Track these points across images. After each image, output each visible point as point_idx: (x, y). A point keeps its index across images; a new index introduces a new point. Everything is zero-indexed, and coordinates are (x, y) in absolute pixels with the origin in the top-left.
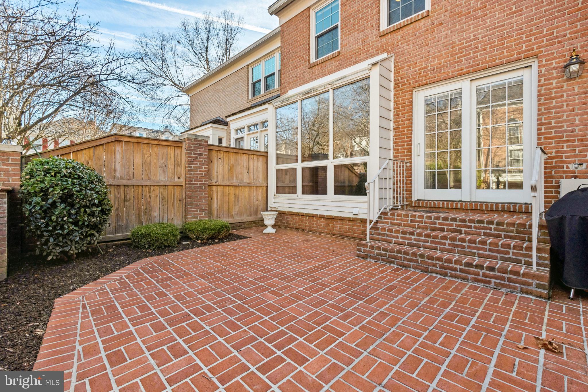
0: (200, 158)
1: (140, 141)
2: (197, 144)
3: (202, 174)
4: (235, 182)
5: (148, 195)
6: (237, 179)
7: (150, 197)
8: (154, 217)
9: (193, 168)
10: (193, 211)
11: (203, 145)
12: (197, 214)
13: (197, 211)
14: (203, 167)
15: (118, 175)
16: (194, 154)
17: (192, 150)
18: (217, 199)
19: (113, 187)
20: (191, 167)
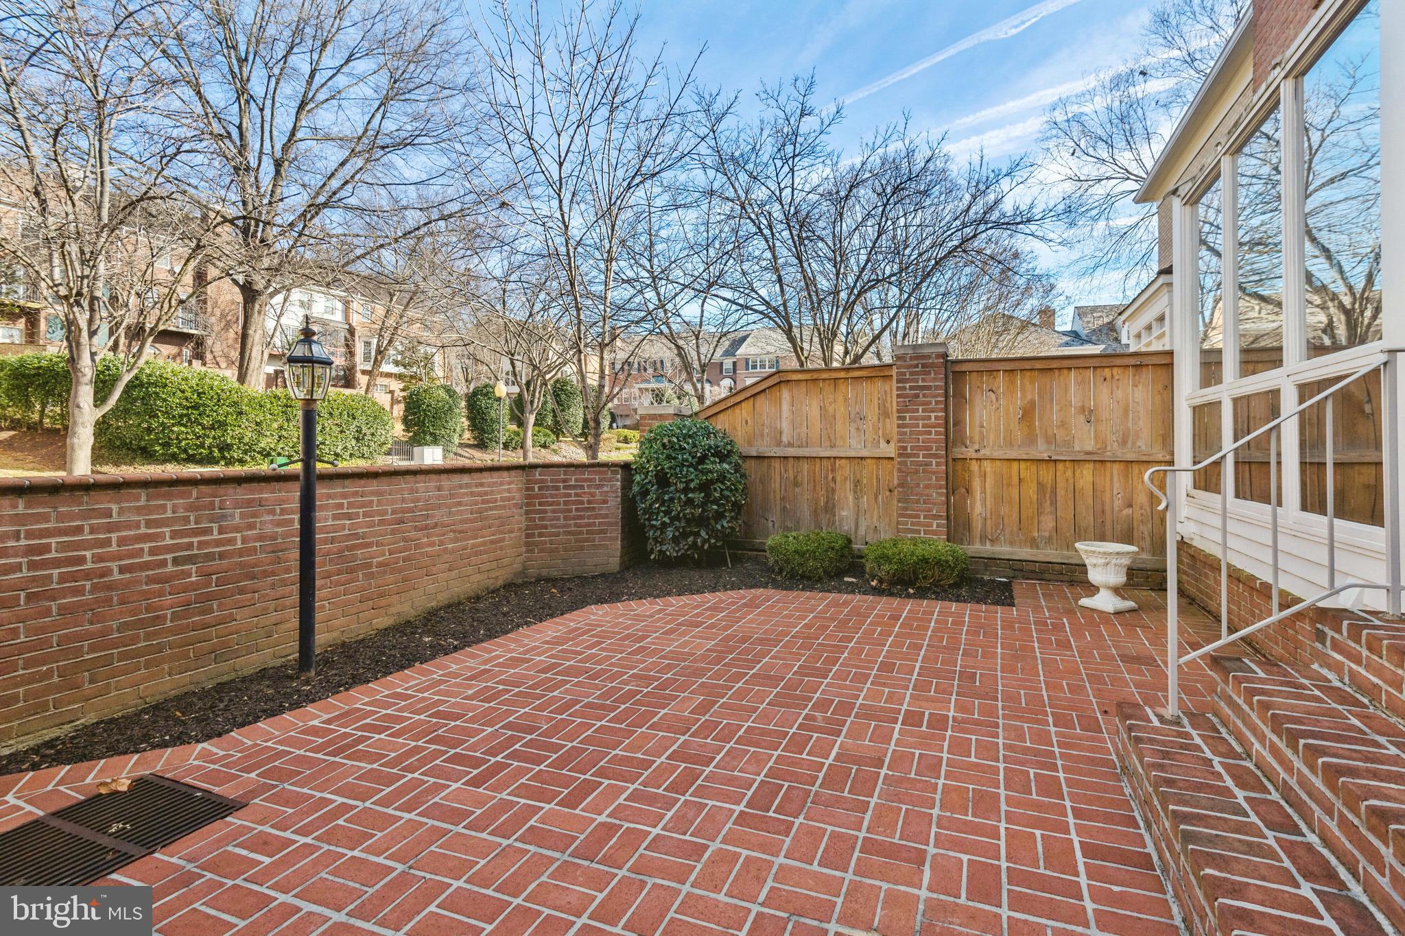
0: (924, 396)
1: (816, 376)
2: (917, 366)
3: (930, 433)
4: (1041, 450)
5: (830, 477)
6: (1048, 443)
7: (834, 479)
8: (841, 520)
9: (907, 421)
10: (910, 516)
11: (932, 365)
12: (918, 524)
13: (918, 516)
14: (933, 415)
15: (785, 439)
16: (911, 388)
17: (906, 381)
18: (984, 492)
19: (778, 461)
20: (904, 418)
